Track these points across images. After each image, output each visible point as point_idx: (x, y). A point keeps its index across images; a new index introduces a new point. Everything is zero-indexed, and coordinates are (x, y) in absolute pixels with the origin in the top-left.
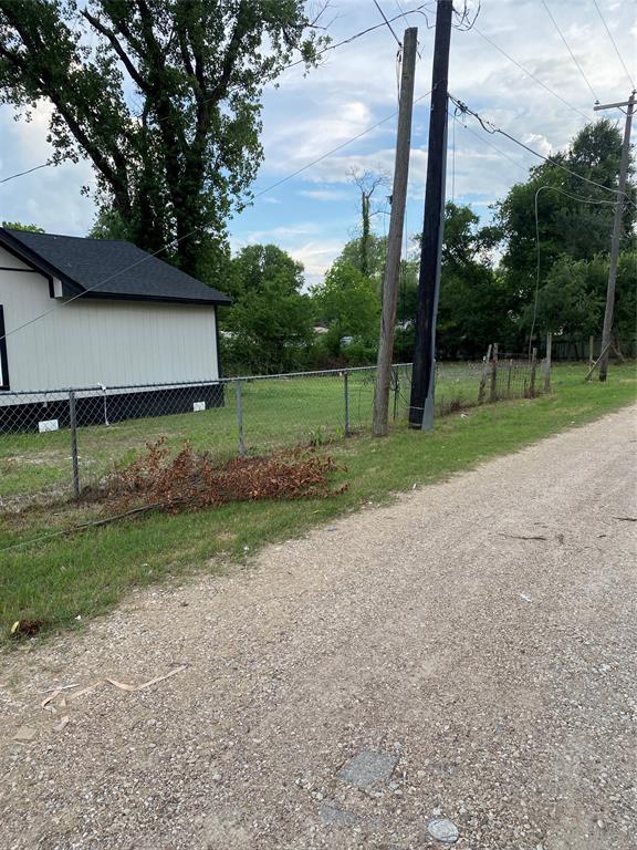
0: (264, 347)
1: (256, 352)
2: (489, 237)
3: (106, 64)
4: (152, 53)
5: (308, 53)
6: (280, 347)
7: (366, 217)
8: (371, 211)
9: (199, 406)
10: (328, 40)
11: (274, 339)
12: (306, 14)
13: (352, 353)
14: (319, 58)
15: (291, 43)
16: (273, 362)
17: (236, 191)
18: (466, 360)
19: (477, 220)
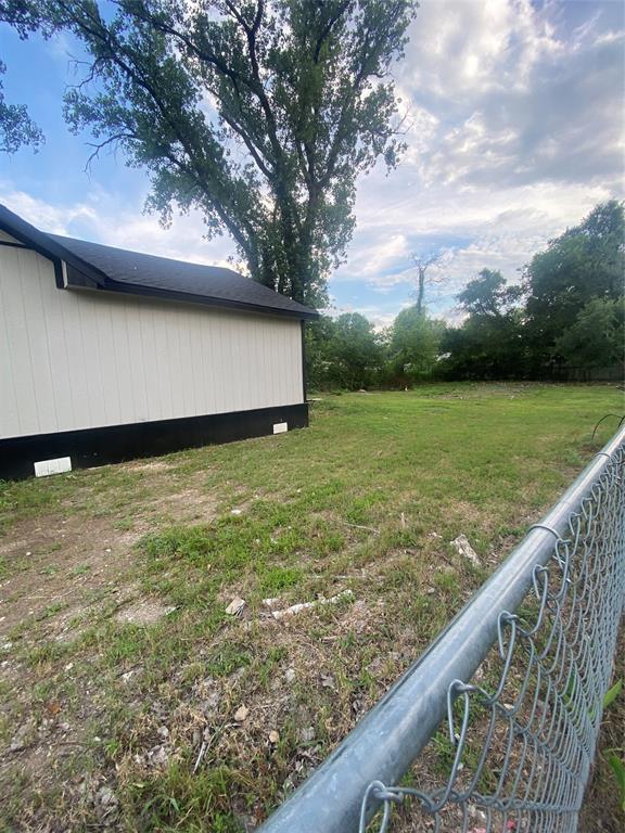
0: (350, 369)
1: (345, 373)
2: (514, 293)
3: (250, 176)
4: (275, 153)
5: (390, 157)
6: (362, 370)
7: (421, 285)
8: (425, 280)
9: (280, 428)
10: (405, 147)
11: (358, 364)
12: (389, 126)
13: (411, 374)
14: (398, 160)
15: (378, 150)
16: (355, 380)
17: (333, 252)
18: (492, 380)
19: (504, 282)
